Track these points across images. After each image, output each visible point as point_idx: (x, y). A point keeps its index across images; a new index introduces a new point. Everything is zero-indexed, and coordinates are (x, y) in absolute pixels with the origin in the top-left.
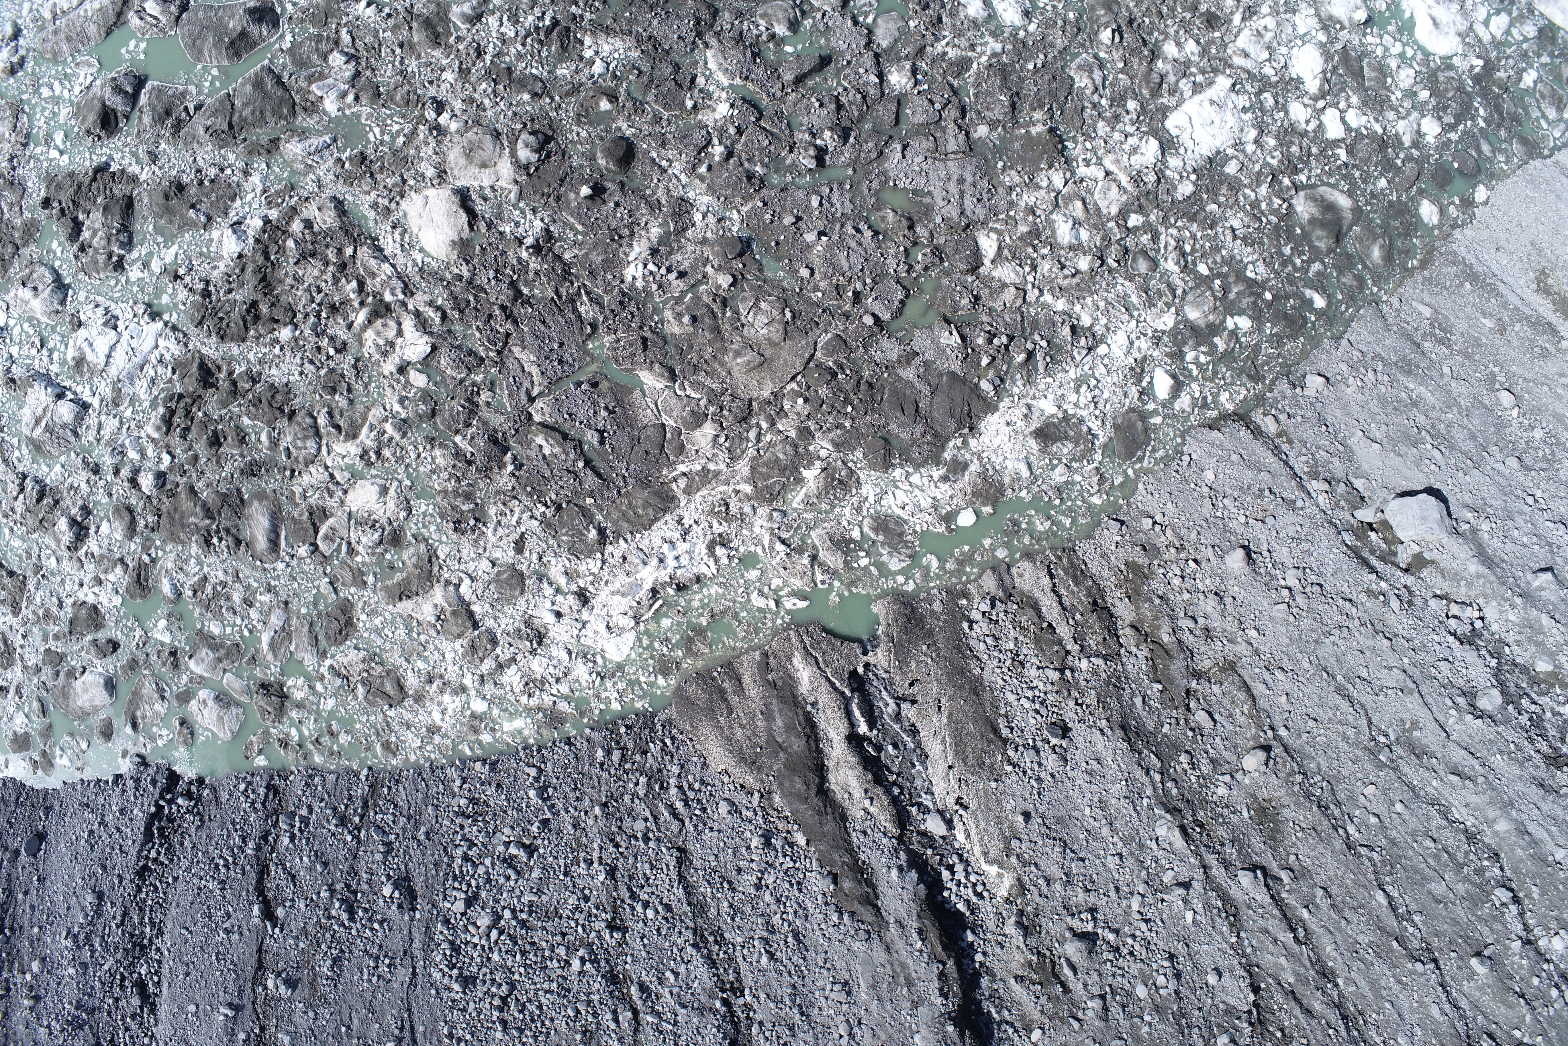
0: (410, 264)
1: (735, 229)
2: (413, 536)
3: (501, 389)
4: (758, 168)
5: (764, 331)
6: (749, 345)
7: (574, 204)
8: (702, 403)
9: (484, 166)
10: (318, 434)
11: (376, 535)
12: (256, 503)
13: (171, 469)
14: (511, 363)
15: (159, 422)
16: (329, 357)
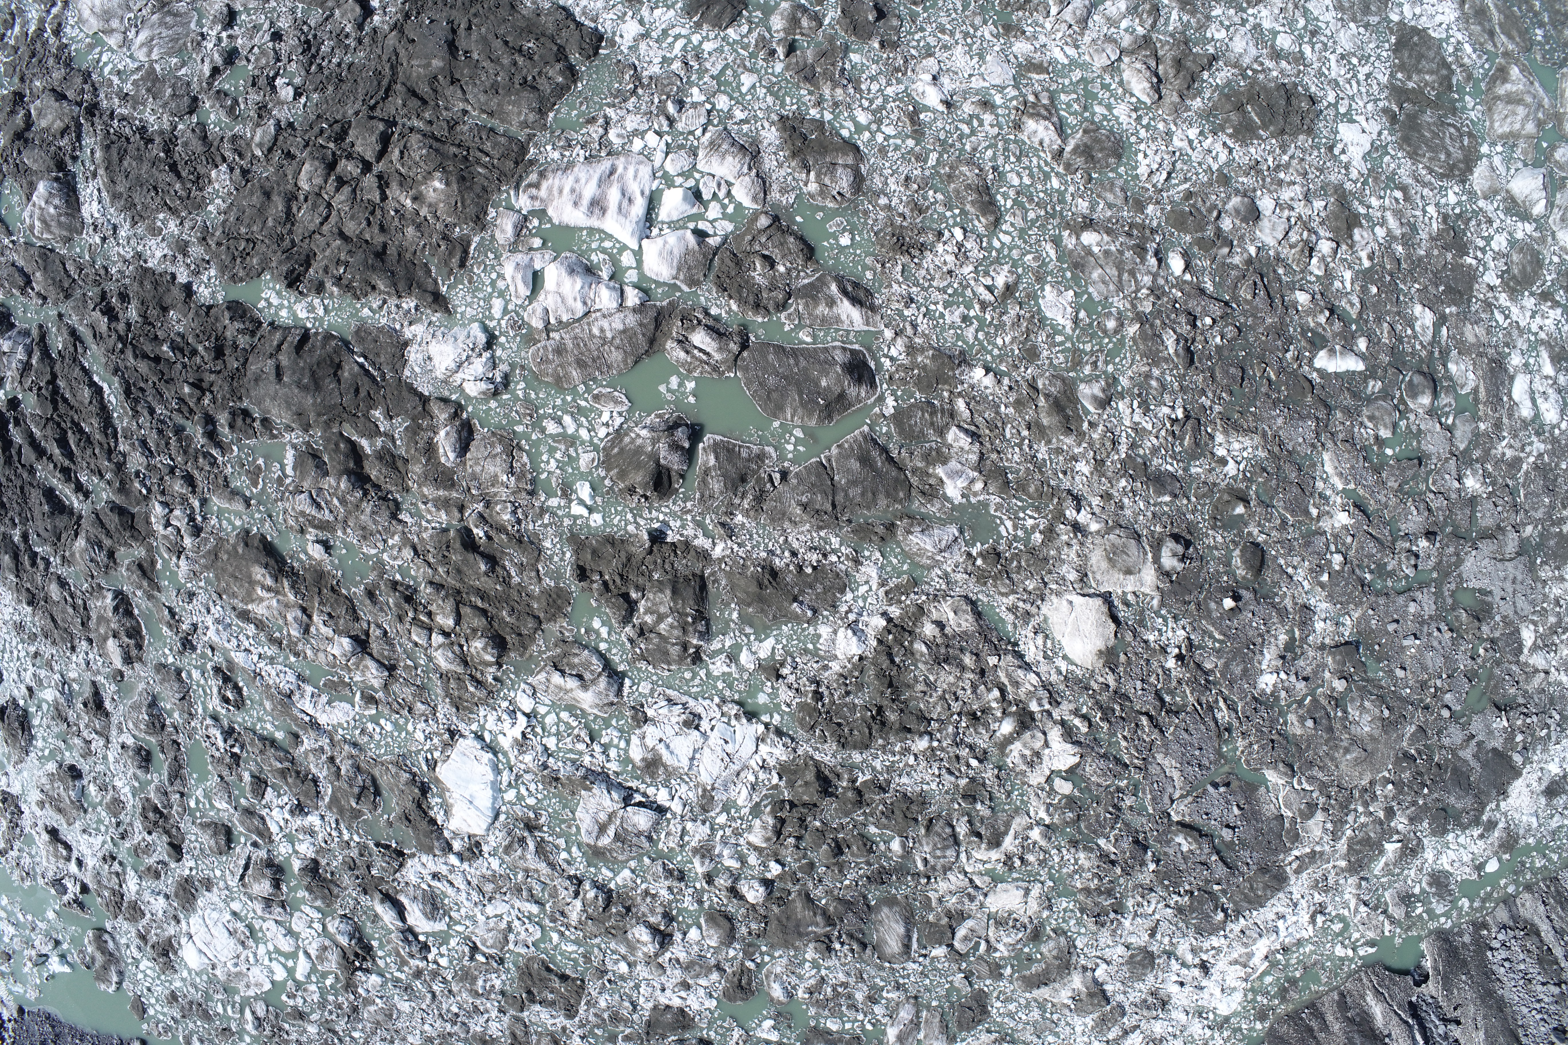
0: (1053, 672)
1: (1347, 634)
2: (1054, 930)
3: (1144, 793)
4: (1368, 576)
5: (1367, 729)
6: (1354, 741)
7: (1216, 615)
8: (1315, 795)
9: (1128, 572)
10: (957, 843)
11: (1020, 935)
12: (885, 910)
13: (780, 877)
14: (1153, 769)
15: (770, 834)
16: (968, 766)
